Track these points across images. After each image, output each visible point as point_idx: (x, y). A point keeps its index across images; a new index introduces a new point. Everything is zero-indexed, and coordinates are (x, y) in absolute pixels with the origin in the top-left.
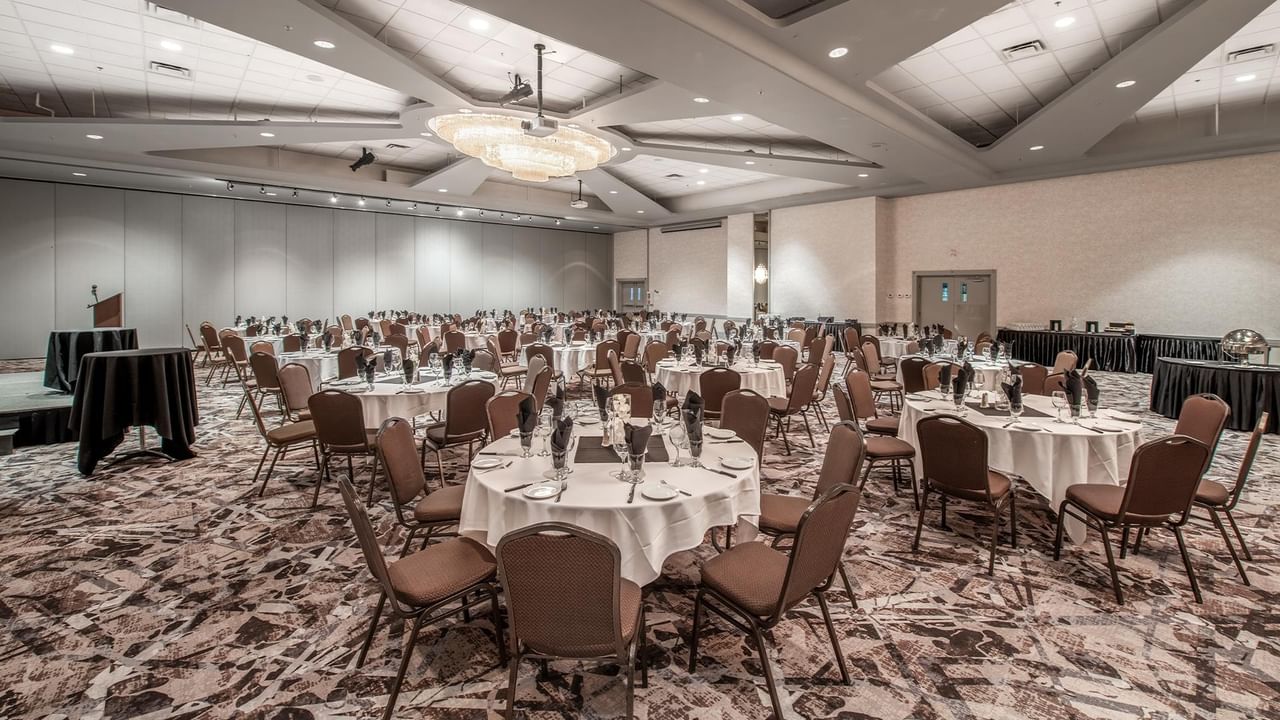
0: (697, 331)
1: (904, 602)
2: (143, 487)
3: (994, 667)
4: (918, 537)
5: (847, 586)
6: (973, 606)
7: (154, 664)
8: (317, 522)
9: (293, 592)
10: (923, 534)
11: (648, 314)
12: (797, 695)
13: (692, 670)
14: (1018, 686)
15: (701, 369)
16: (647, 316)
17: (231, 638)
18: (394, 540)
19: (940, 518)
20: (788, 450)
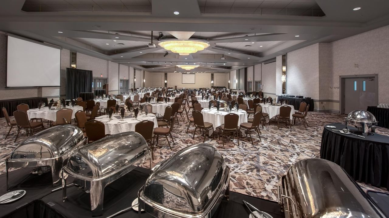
19: (193, 136)
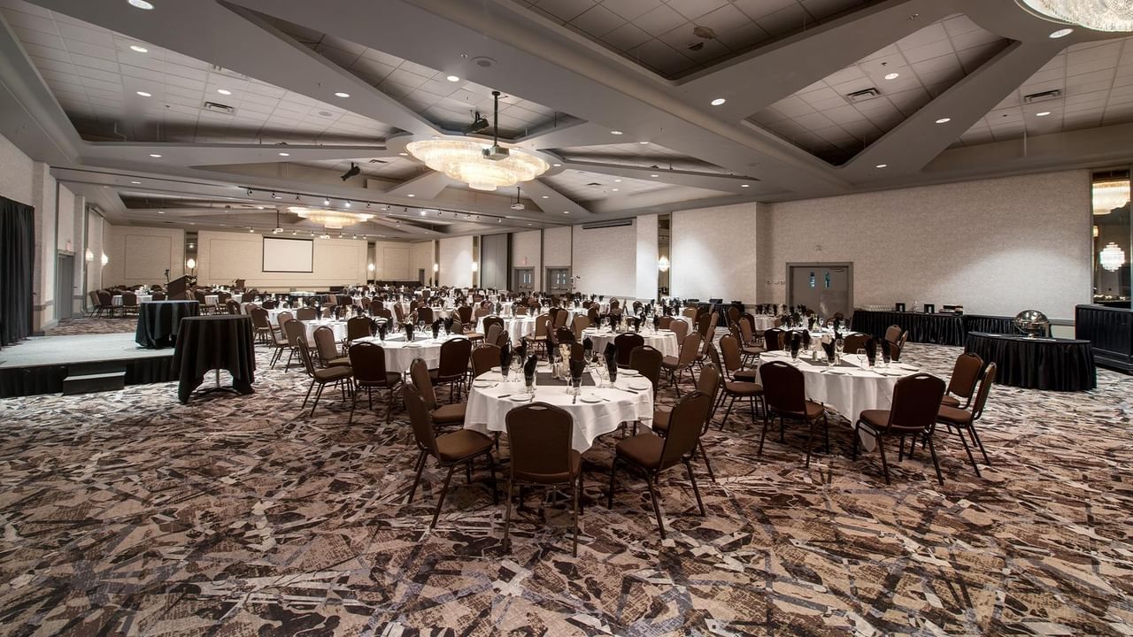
0: (611, 308)
1: (746, 480)
2: (229, 411)
3: (796, 512)
4: (761, 447)
5: (710, 470)
6: (791, 483)
7: (285, 500)
8: (356, 432)
9: (355, 468)
10: (765, 445)
11: (573, 295)
12: (673, 520)
13: (609, 509)
14: (808, 520)
15: (615, 335)
16: (571, 297)
17: (327, 489)
18: (410, 442)
19: (779, 437)
20: (679, 395)
